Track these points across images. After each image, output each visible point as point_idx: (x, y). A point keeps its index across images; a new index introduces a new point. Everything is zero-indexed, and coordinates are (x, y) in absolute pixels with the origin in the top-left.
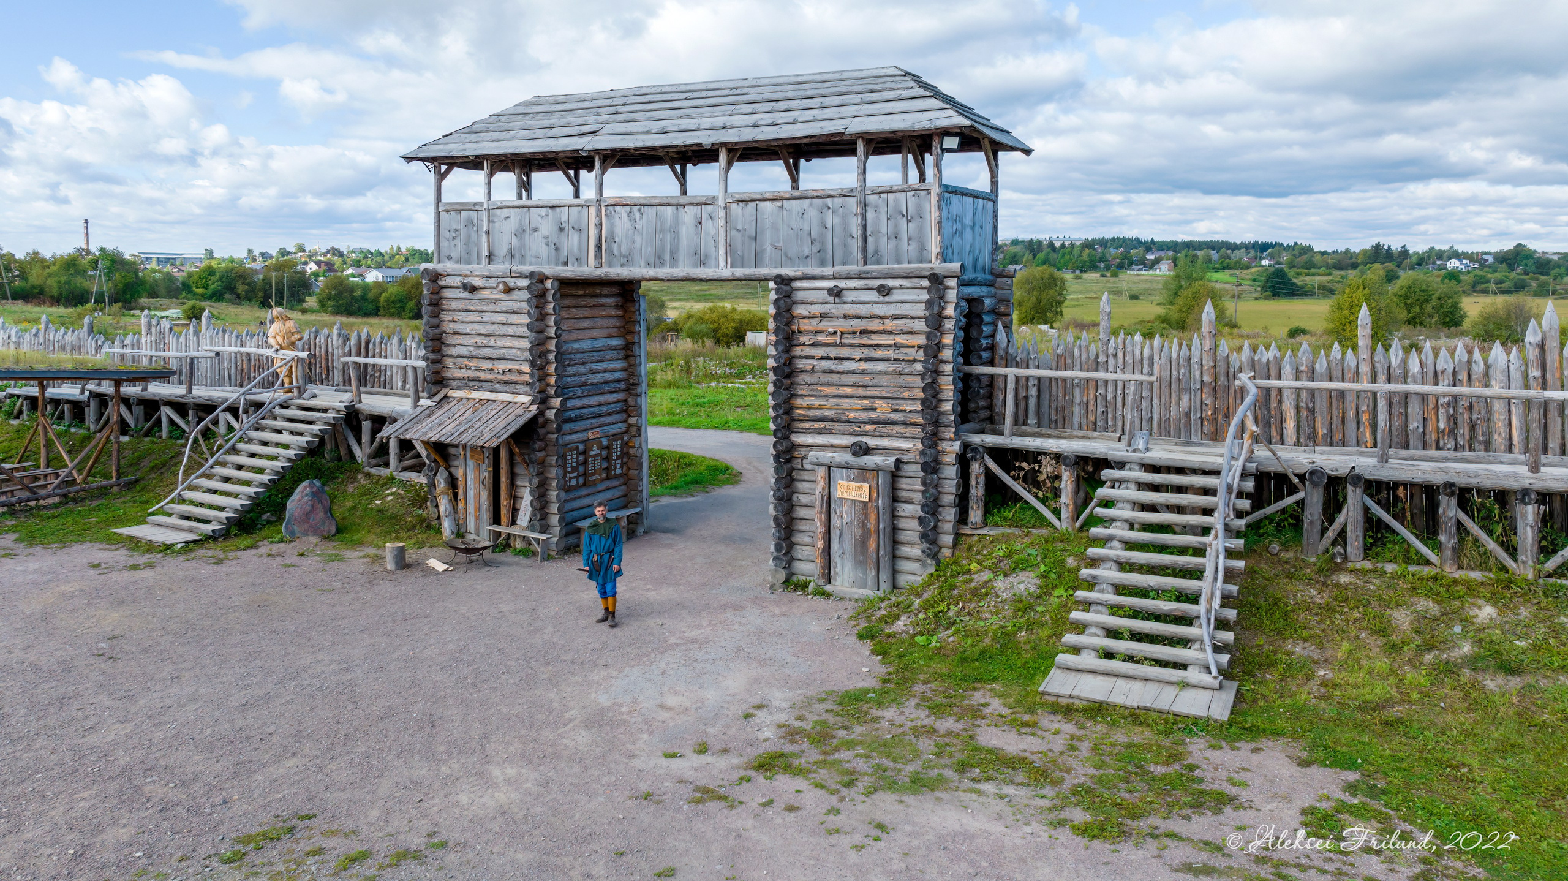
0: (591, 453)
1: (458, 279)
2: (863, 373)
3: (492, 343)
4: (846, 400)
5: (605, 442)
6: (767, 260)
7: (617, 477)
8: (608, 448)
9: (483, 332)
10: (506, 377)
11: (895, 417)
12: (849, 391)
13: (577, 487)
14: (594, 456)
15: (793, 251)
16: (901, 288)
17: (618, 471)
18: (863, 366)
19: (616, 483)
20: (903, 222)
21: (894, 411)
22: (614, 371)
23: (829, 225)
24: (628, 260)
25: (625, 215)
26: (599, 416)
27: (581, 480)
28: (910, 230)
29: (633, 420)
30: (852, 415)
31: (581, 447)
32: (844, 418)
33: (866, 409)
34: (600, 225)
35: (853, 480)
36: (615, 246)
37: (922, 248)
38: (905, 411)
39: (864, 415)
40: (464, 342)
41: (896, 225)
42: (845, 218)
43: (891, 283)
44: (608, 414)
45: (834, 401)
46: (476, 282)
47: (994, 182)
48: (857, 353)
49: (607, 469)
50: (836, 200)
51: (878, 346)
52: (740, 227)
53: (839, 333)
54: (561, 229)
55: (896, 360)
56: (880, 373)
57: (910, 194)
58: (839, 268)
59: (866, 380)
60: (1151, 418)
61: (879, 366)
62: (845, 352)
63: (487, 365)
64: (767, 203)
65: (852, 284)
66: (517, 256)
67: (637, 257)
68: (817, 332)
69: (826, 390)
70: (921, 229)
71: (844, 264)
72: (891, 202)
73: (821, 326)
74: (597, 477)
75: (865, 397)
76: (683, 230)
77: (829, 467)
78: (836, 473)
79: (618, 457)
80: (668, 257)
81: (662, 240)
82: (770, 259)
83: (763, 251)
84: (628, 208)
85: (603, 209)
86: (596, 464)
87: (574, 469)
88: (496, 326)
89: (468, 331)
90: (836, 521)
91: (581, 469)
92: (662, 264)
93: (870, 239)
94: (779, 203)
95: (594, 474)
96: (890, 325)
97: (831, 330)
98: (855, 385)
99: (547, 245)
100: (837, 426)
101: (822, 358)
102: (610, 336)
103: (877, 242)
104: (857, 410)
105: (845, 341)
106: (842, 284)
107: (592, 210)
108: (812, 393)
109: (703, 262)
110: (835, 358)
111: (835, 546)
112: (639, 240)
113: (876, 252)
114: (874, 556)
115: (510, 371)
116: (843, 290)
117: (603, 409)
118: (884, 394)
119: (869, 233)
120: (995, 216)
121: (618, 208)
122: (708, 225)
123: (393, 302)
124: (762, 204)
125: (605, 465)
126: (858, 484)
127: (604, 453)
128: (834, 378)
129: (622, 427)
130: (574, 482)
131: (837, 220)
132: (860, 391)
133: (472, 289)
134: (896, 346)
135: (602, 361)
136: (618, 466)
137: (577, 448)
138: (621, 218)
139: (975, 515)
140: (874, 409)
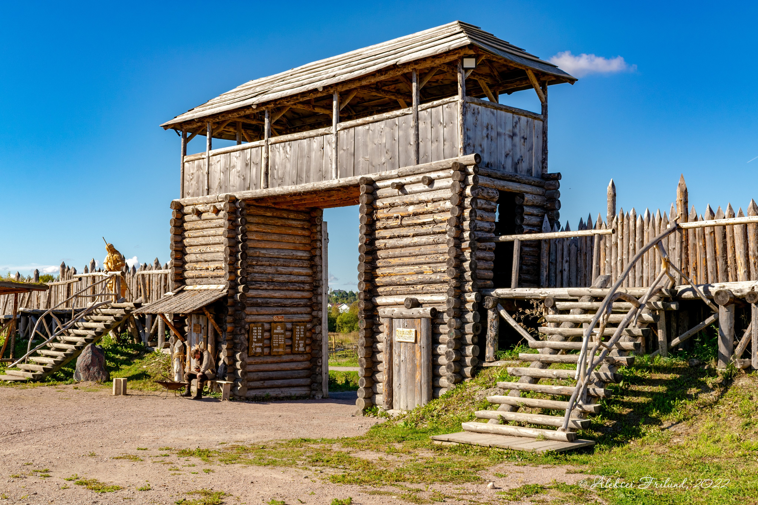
0: (275, 331)
1: (191, 207)
2: (415, 245)
3: (208, 250)
4: (405, 268)
5: (289, 326)
6: (360, 170)
7: (299, 353)
8: (291, 330)
9: (204, 242)
10: (215, 273)
11: (434, 277)
12: (406, 260)
13: (262, 354)
14: (278, 334)
15: (376, 162)
16: (439, 178)
17: (301, 349)
18: (416, 239)
19: (299, 358)
20: (441, 128)
21: (434, 272)
22: (299, 275)
23: (396, 138)
24: (282, 182)
25: (281, 148)
26: (285, 306)
27: (266, 351)
28: (445, 133)
29: (314, 313)
30: (408, 279)
31: (267, 326)
32: (403, 281)
33: (417, 273)
34: (267, 158)
35: (407, 327)
36: (275, 172)
37: (453, 146)
38: (440, 272)
39: (415, 278)
40: (194, 251)
41: (437, 132)
42: (406, 131)
43: (433, 175)
44: (292, 306)
45: (398, 269)
46: (201, 208)
47: (544, 107)
48: (411, 231)
49: (291, 346)
50: (400, 118)
51: (424, 224)
52: (345, 148)
53: (400, 217)
54: (247, 165)
55: (434, 233)
56: (425, 245)
57: (445, 106)
58: (403, 169)
59: (416, 250)
60: (642, 277)
61: (424, 239)
62: (403, 231)
63: (204, 266)
64: (360, 127)
65: (408, 179)
66: (223, 187)
67: (287, 178)
68: (388, 218)
69: (393, 261)
70: (452, 132)
71: (406, 165)
72: (434, 114)
73: (390, 214)
74: (281, 350)
75: (417, 264)
76: (313, 155)
77: (392, 319)
78: (396, 322)
79: (301, 339)
80: (304, 176)
81: (302, 164)
82: (362, 168)
83: (359, 162)
84: (283, 144)
85: (270, 146)
86: (279, 341)
87: (258, 341)
88: (211, 238)
89: (195, 243)
90: (396, 360)
91: (266, 342)
92: (301, 181)
93: (421, 144)
94: (367, 127)
95: (278, 347)
96: (430, 207)
97: (395, 215)
98: (411, 255)
99: (239, 177)
100: (400, 288)
101: (390, 238)
102: (297, 250)
103: (425, 146)
104: (411, 274)
105: (404, 223)
106: (403, 181)
107: (264, 148)
108: (385, 264)
109: (324, 177)
110: (399, 237)
111: (395, 378)
112: (288, 166)
113: (425, 153)
114: (419, 384)
115: (217, 268)
116: (405, 184)
117: (289, 302)
118: (428, 260)
119: (420, 140)
120: (545, 133)
121: (277, 145)
122: (327, 148)
123: (346, 323)
124: (357, 128)
125: (289, 343)
126: (408, 330)
127: (288, 334)
128: (397, 252)
129: (307, 318)
130: (259, 350)
131: (401, 133)
132: (413, 260)
133: (199, 213)
134: (435, 222)
135: (288, 266)
136: (301, 345)
137: (262, 326)
138: (279, 152)
139: (489, 351)
140: (422, 273)
